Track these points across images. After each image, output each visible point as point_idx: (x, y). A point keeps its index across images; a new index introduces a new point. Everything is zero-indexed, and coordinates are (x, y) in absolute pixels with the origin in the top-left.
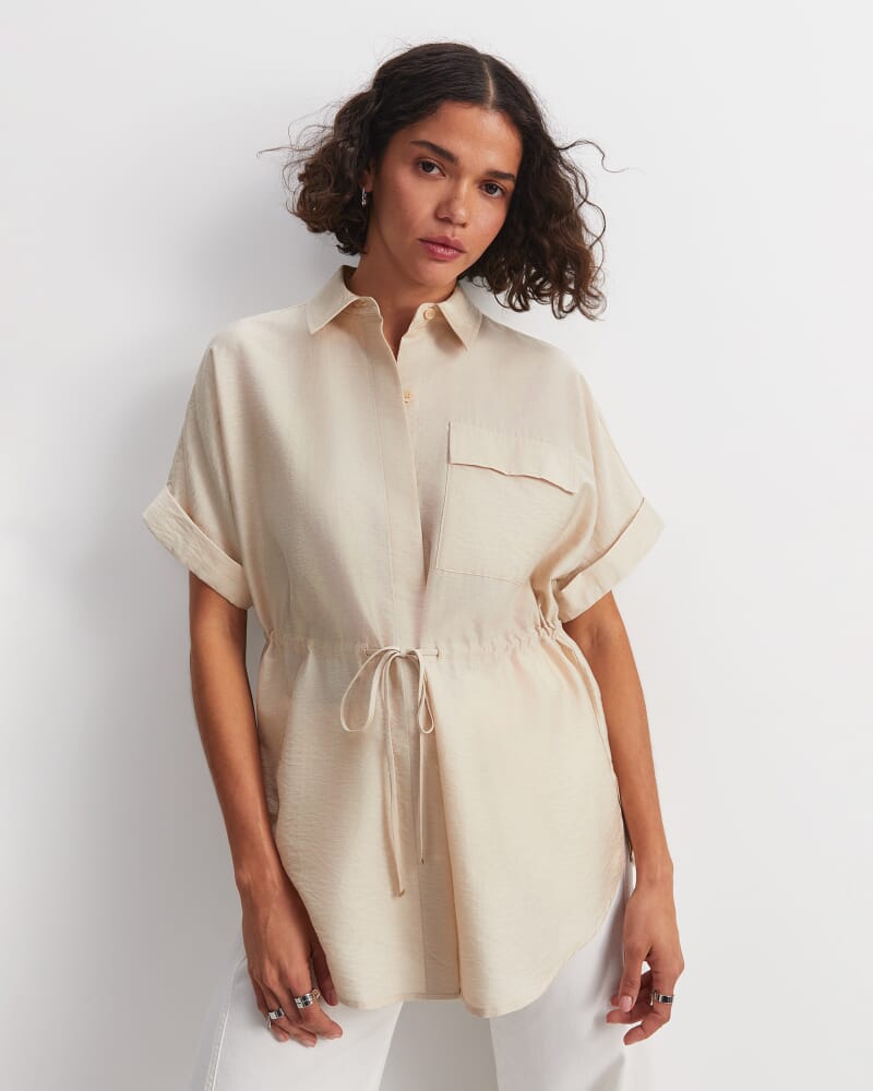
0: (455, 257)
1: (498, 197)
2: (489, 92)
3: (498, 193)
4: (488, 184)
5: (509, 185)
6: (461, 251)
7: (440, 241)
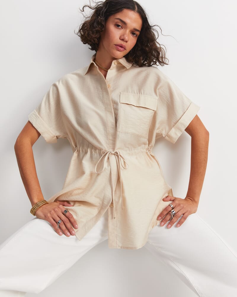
0: (123, 50)
1: (135, 36)
2: (135, 8)
3: (135, 35)
4: (133, 33)
5: (138, 33)
6: (125, 49)
7: (120, 45)
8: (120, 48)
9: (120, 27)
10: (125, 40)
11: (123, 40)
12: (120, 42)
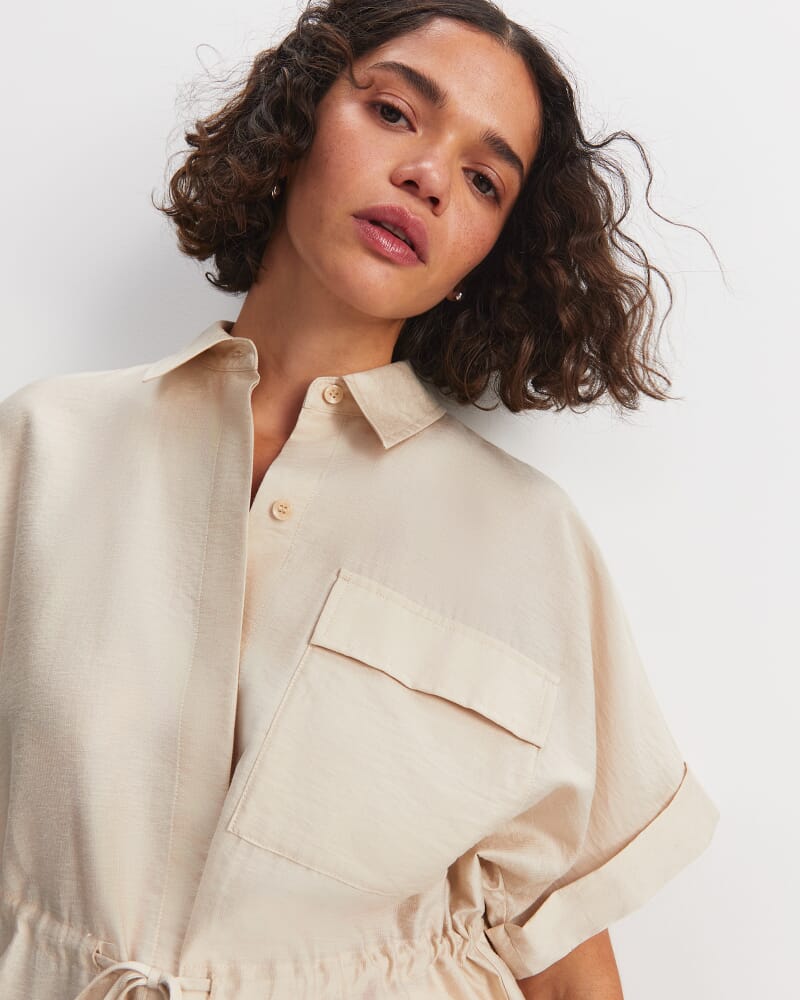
0: (407, 261)
6: (421, 257)
8: (386, 243)
9: (402, 122)
10: (423, 192)
11: (411, 185)
12: (393, 198)
